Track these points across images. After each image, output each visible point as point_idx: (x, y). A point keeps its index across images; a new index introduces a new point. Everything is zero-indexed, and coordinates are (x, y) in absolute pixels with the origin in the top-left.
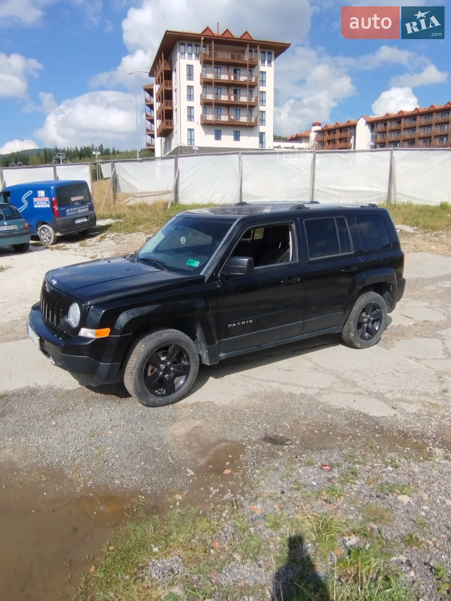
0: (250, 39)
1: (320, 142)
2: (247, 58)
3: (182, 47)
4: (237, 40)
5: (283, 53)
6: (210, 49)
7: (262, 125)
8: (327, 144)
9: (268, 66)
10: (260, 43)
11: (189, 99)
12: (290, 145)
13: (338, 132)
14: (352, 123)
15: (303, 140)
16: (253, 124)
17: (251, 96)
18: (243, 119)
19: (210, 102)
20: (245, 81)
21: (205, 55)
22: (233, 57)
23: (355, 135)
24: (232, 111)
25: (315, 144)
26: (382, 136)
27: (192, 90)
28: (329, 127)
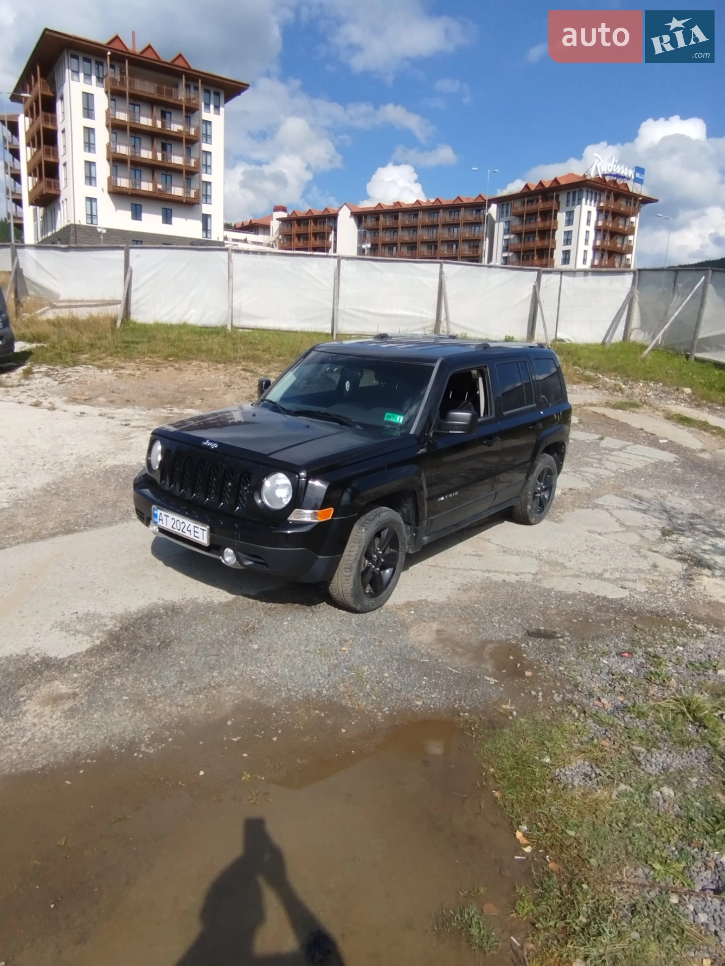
0: (187, 67)
1: (286, 235)
2: (182, 95)
3: (74, 62)
4: (167, 65)
5: (238, 98)
6: (122, 73)
7: (206, 203)
8: (296, 240)
9: (215, 113)
10: (202, 75)
11: (87, 149)
12: (241, 236)
13: (312, 225)
14: (332, 212)
15: (260, 230)
16: (194, 201)
17: (188, 156)
18: (177, 191)
19: (124, 157)
20: (180, 132)
21: (113, 80)
22: (159, 91)
23: (335, 230)
24: (159, 176)
25: (278, 238)
26: (372, 234)
27: (91, 135)
28: (299, 215)
